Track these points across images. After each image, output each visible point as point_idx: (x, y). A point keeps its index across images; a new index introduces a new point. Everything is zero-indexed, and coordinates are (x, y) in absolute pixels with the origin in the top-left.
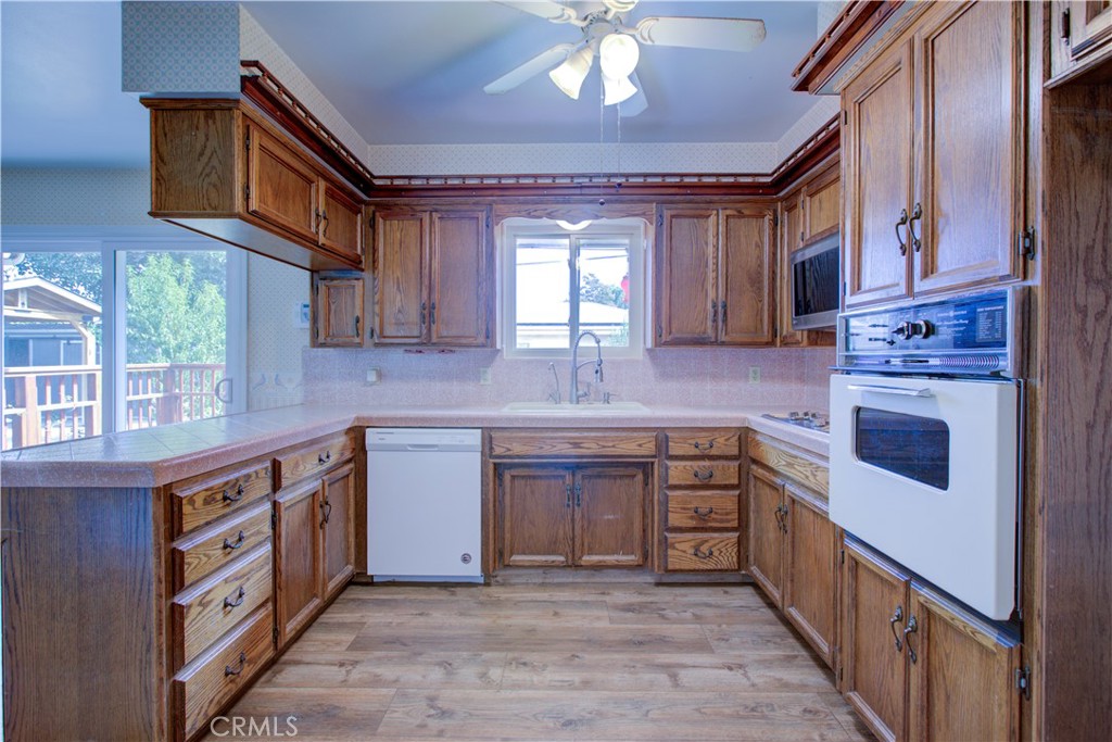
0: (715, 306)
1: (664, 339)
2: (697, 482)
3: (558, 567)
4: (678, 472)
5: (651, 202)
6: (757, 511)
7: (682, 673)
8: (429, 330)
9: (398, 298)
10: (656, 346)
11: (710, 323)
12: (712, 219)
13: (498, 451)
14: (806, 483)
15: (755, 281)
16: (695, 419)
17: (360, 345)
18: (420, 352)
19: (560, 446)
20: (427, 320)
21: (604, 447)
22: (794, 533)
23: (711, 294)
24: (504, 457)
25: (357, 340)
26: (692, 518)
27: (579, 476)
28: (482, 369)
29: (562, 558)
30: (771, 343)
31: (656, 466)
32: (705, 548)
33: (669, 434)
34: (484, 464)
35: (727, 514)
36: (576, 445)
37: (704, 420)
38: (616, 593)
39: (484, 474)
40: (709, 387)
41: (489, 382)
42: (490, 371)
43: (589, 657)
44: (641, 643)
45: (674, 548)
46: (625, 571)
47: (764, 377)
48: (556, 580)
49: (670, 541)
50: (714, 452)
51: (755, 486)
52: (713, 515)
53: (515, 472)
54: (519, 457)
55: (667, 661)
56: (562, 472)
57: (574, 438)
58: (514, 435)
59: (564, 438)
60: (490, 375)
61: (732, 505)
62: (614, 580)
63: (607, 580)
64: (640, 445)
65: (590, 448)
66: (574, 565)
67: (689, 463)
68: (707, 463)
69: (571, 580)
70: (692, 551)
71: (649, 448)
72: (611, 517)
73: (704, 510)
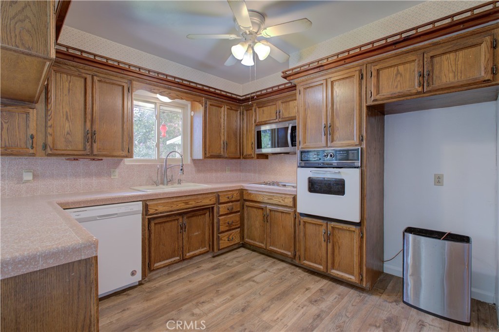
0: (224, 143)
1: (207, 155)
2: (229, 212)
3: (177, 263)
4: (223, 209)
5: (202, 97)
6: (248, 219)
7: (255, 279)
8: (92, 147)
9: (67, 125)
10: (204, 158)
11: (222, 150)
12: (223, 108)
13: (151, 211)
14: (279, 203)
15: (235, 135)
16: (227, 187)
17: (33, 155)
18: (77, 160)
19: (180, 205)
20: (90, 140)
21: (198, 203)
22: (271, 222)
23: (222, 138)
24: (153, 214)
25: (31, 151)
26: (227, 226)
27: (185, 218)
28: (112, 170)
29: (178, 258)
30: (239, 158)
31: (215, 208)
32: (231, 237)
33: (220, 194)
34: (143, 220)
35: (237, 222)
36: (187, 203)
37: (230, 187)
38: (203, 265)
39: (143, 225)
40: (214, 175)
41: (117, 177)
42: (117, 171)
43: (223, 289)
44: (233, 277)
45: (222, 240)
46: (201, 256)
47: (231, 170)
48: (174, 270)
49: (220, 237)
50: (233, 199)
51: (247, 210)
52: (233, 224)
53: (156, 221)
54: (161, 213)
55: (246, 278)
56: (177, 217)
57: (185, 200)
58: (159, 202)
59: (181, 201)
60: (117, 174)
61: (238, 219)
62: (198, 261)
63: (195, 262)
64: (210, 200)
65: (193, 204)
66: (183, 260)
67: (225, 205)
68: (231, 204)
69: (180, 267)
70: (227, 239)
71: (213, 201)
72: (197, 233)
73: (230, 223)
